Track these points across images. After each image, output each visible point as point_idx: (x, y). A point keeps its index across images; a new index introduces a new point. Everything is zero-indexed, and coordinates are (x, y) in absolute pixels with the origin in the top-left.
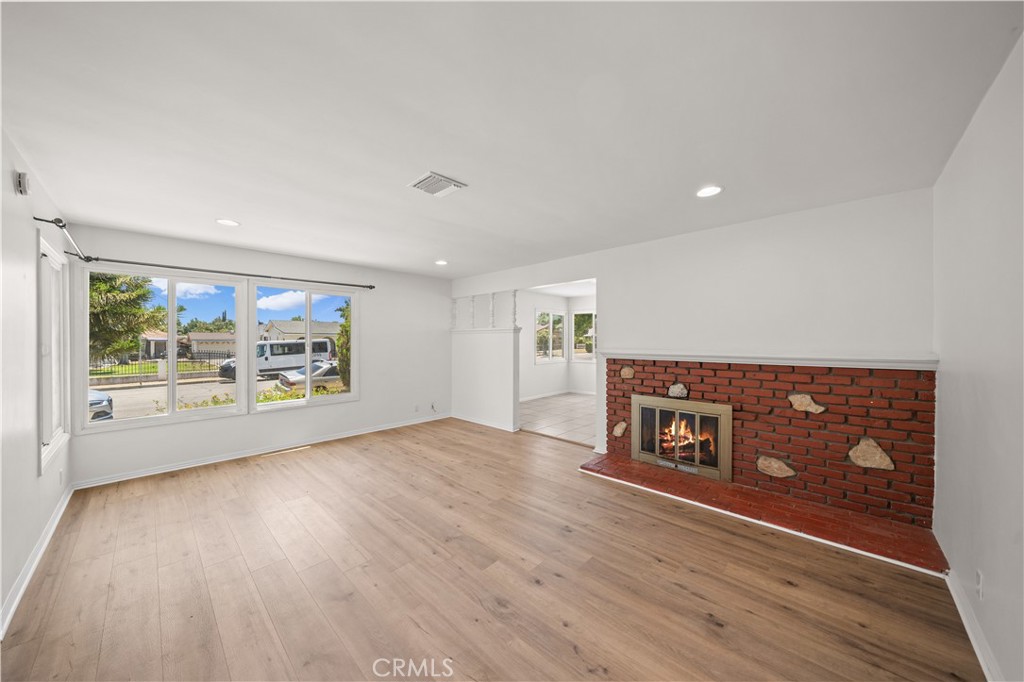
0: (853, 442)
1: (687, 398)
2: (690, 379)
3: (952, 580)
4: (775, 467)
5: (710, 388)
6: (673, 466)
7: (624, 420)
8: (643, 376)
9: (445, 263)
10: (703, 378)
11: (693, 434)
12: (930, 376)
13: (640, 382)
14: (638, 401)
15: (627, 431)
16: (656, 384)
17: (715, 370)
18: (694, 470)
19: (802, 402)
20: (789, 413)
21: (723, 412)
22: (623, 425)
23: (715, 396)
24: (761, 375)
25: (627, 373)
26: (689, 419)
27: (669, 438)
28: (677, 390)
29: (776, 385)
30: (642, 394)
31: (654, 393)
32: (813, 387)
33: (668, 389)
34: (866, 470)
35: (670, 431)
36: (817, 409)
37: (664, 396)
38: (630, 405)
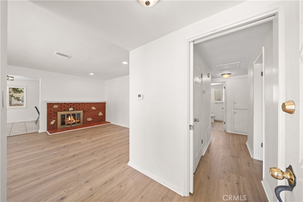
0: (99, 113)
1: (73, 111)
2: (74, 106)
3: (111, 123)
4: (90, 119)
5: (79, 108)
6: (70, 126)
7: (54, 119)
8: (61, 107)
10: (76, 106)
11: (75, 119)
12: (105, 103)
13: (60, 108)
14: (59, 114)
15: (56, 123)
16: (65, 108)
17: (79, 104)
18: (75, 125)
19: (93, 108)
20: (91, 110)
21: (81, 112)
22: (54, 121)
23: (79, 109)
24: (88, 104)
25: (56, 106)
26: (74, 115)
27: (68, 121)
28: (71, 109)
29: (90, 106)
30: (61, 111)
31: (65, 111)
32: (95, 106)
33: (69, 109)
34: (100, 116)
35: (68, 119)
36: (95, 109)
37: (67, 111)
38: (57, 115)
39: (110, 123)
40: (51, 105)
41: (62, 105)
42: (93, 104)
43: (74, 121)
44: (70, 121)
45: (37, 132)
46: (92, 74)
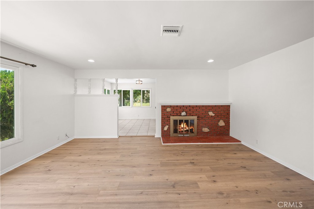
0: (219, 121)
1: (186, 116)
2: (187, 110)
4: (206, 130)
5: (192, 112)
6: (183, 135)
7: (168, 125)
8: (173, 110)
9: (94, 61)
10: (190, 109)
11: (188, 126)
12: (229, 106)
13: (173, 112)
14: (172, 118)
15: (169, 128)
16: (177, 112)
17: (193, 107)
18: (188, 135)
19: (211, 114)
20: (208, 116)
21: (195, 118)
22: (167, 126)
23: (193, 114)
24: (203, 108)
25: (169, 110)
26: (187, 122)
27: (181, 128)
28: (184, 113)
29: (206, 110)
30: (173, 116)
31: (177, 115)
32: (213, 110)
33: (181, 113)
34: (221, 126)
35: (181, 126)
36: (213, 115)
37: (180, 116)
38: (170, 120)
39: (240, 142)
40: (165, 108)
41: (175, 108)
42: (211, 108)
43: (187, 128)
44: (183, 128)
45: (154, 136)
46: (211, 61)
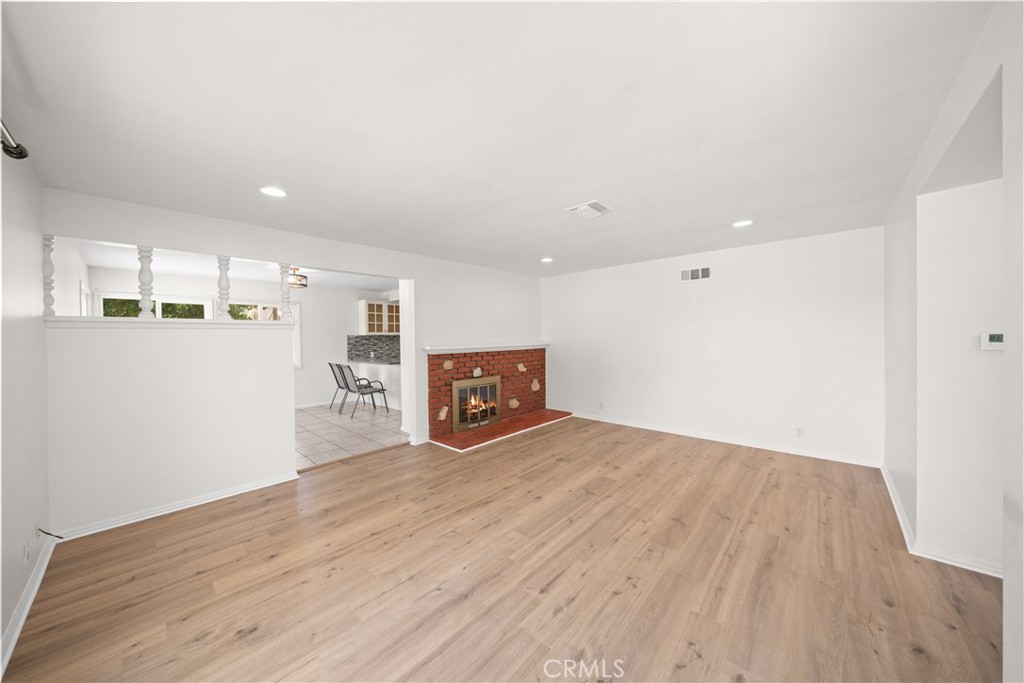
0: (532, 382)
1: (482, 377)
2: (484, 362)
3: (574, 415)
4: (514, 403)
5: (491, 367)
6: (478, 424)
7: (446, 405)
8: (459, 365)
10: (489, 361)
11: (485, 402)
12: (544, 350)
13: (457, 371)
14: (457, 385)
15: (450, 413)
16: (465, 370)
17: (493, 356)
18: (487, 422)
19: (521, 368)
20: (517, 374)
21: (496, 379)
22: (446, 409)
23: (493, 371)
24: (509, 356)
25: (448, 365)
26: (483, 390)
27: (471, 408)
28: (477, 372)
29: (514, 360)
30: (458, 379)
31: (466, 378)
32: (523, 359)
33: (473, 372)
34: (535, 392)
36: (524, 370)
37: (469, 378)
38: (451, 390)
39: (571, 414)
40: (438, 361)
42: (520, 356)
43: (483, 405)
44: (475, 407)
